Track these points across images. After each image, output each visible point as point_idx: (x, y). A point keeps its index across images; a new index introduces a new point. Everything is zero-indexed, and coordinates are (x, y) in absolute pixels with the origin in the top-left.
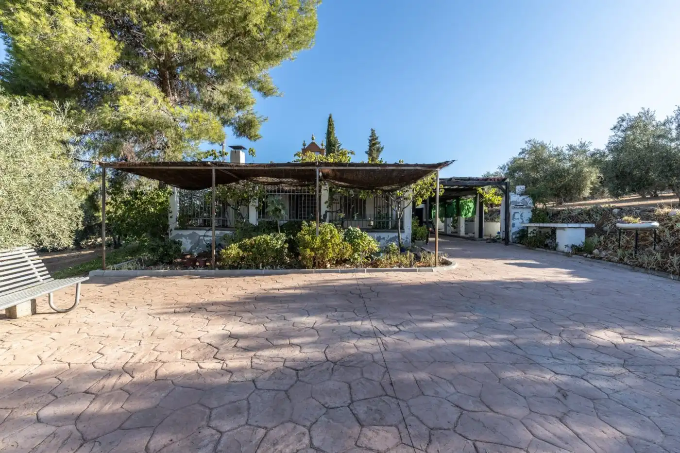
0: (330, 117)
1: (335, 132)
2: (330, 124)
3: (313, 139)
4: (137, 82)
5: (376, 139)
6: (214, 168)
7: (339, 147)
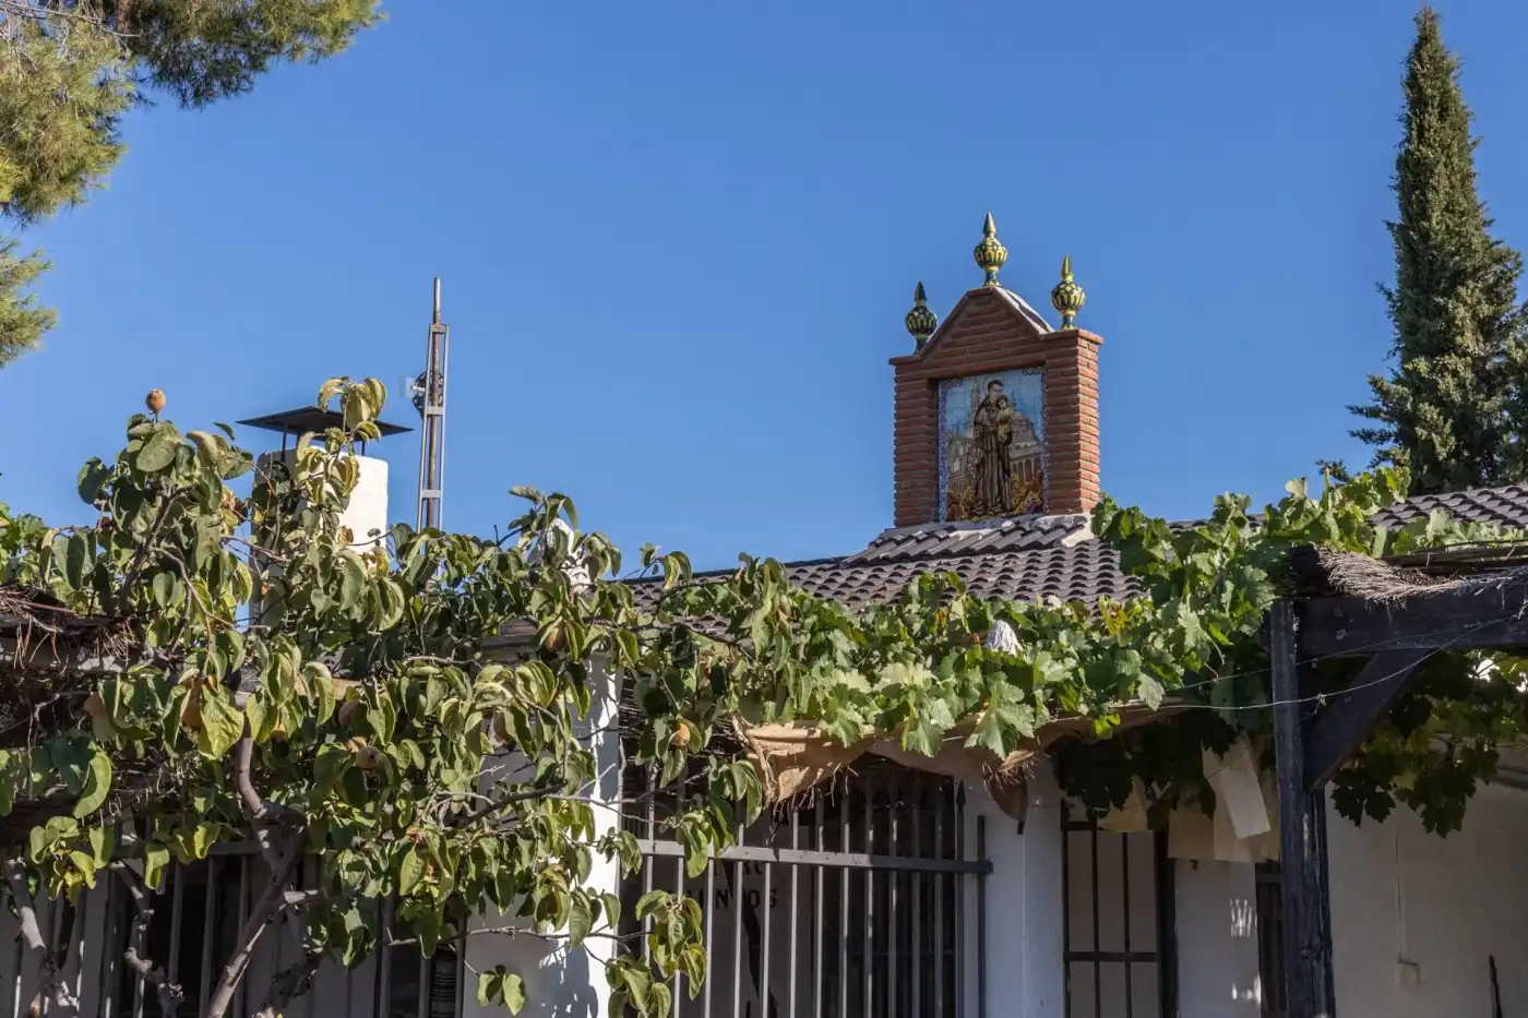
0: (1424, 40)
1: (1479, 161)
2: (1427, 100)
3: (983, 259)
7: (1493, 294)
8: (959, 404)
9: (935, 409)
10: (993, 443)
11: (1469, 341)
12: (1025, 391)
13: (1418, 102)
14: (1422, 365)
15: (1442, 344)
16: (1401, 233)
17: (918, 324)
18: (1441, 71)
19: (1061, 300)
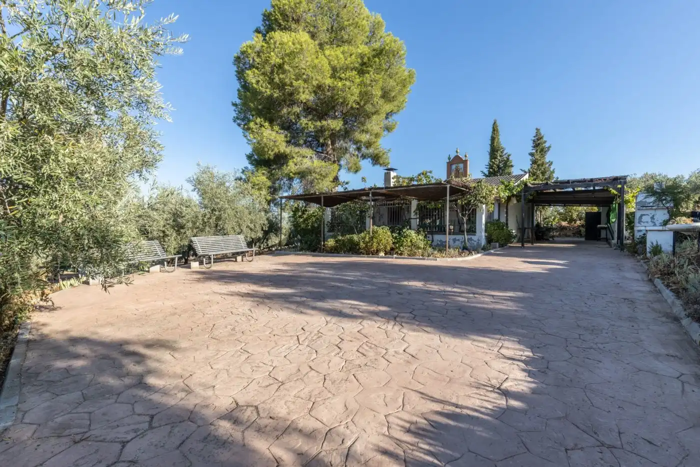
0: (495, 123)
1: (500, 137)
2: (495, 130)
3: (457, 152)
4: (297, 151)
5: (542, 138)
6: (322, 196)
7: (502, 152)
8: (454, 167)
9: (451, 168)
10: (457, 170)
11: (499, 158)
12: (461, 166)
13: (494, 130)
14: (493, 160)
15: (496, 158)
16: (491, 145)
17: (449, 158)
18: (497, 127)
19: (466, 156)
